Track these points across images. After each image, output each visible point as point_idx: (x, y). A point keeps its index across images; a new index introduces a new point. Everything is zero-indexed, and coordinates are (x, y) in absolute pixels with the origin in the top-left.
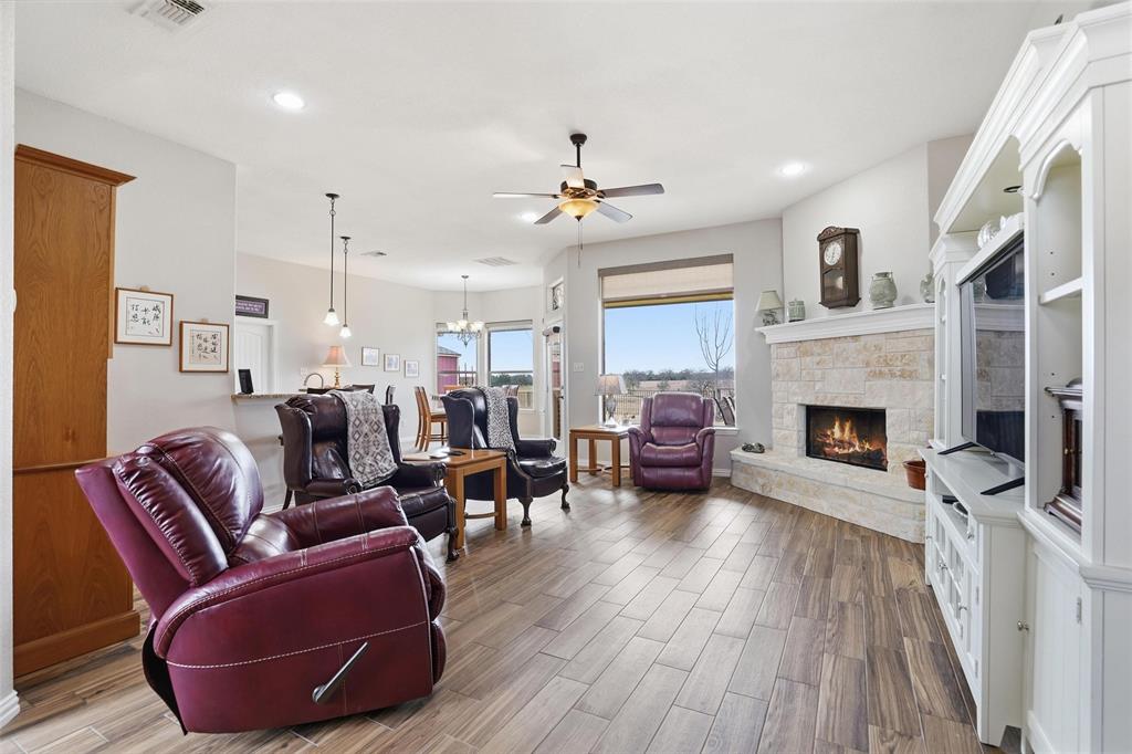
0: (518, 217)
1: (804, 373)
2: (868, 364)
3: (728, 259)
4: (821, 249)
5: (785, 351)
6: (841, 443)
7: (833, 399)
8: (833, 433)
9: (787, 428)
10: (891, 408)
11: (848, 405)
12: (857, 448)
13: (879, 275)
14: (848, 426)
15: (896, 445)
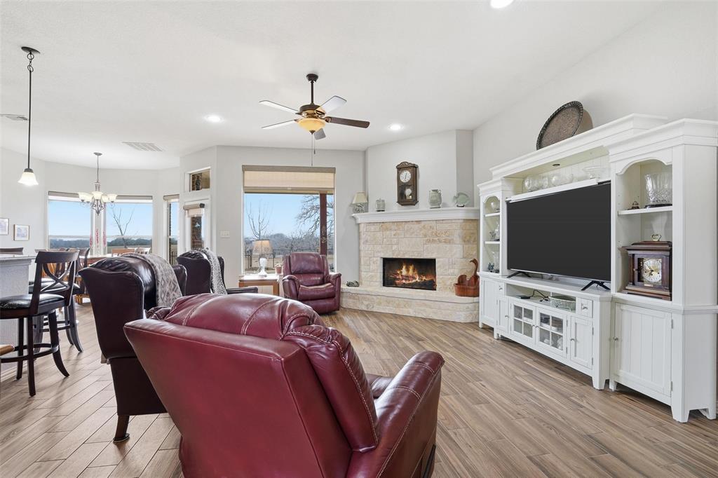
0: (205, 118)
1: (385, 240)
2: (425, 236)
3: (332, 170)
4: (398, 173)
5: (372, 228)
6: (407, 278)
7: (404, 254)
8: (401, 272)
9: (373, 271)
10: (439, 258)
11: (413, 257)
12: (417, 279)
13: (433, 191)
14: (411, 268)
15: (441, 277)
